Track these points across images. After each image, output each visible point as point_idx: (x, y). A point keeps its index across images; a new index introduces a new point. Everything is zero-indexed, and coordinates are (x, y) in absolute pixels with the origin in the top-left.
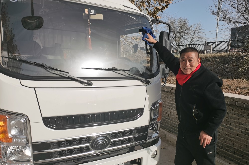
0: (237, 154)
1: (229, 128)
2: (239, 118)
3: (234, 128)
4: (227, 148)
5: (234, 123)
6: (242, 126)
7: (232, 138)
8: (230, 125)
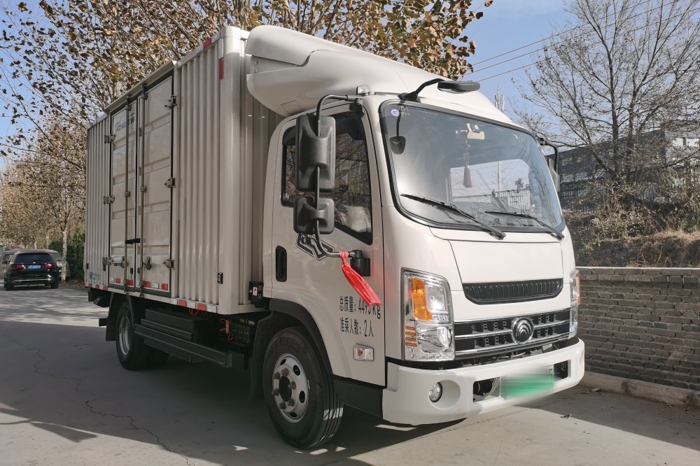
0: (678, 370)
1: (657, 326)
2: (674, 304)
3: (668, 324)
4: (658, 364)
5: (667, 316)
6: (682, 317)
7: (665, 344)
8: (660, 319)
